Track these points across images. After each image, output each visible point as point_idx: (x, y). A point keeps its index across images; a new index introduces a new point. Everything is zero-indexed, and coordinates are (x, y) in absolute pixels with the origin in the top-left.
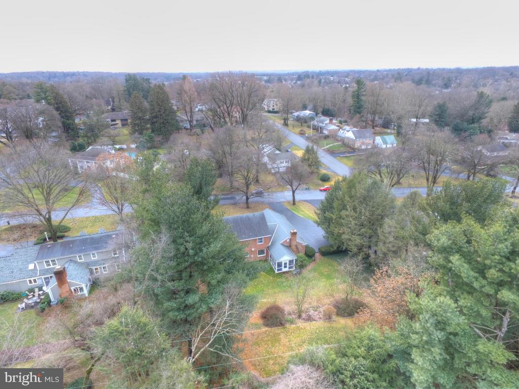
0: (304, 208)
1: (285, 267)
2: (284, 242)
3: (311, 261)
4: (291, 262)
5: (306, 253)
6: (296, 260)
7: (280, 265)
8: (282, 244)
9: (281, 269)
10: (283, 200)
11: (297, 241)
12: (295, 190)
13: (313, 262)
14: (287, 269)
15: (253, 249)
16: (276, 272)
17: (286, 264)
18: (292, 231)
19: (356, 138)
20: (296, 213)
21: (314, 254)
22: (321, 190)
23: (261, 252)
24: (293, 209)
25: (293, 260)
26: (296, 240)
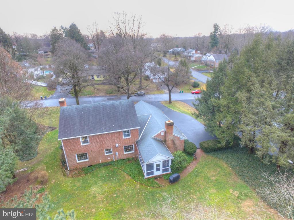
0: (180, 106)
1: (158, 170)
2: (157, 136)
3: (192, 159)
4: (165, 163)
5: (184, 150)
6: (173, 161)
7: (150, 167)
8: (155, 139)
9: (152, 173)
10: (161, 100)
11: (174, 134)
12: (171, 90)
13: (194, 162)
14: (160, 173)
15: (117, 145)
16: (146, 177)
17: (158, 165)
18: (167, 122)
19: (216, 60)
20: (172, 109)
21: (195, 151)
22: (193, 93)
23: (129, 148)
24: (170, 107)
25: (168, 161)
26: (172, 133)
